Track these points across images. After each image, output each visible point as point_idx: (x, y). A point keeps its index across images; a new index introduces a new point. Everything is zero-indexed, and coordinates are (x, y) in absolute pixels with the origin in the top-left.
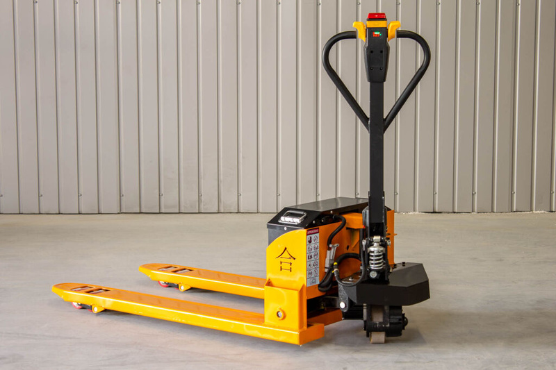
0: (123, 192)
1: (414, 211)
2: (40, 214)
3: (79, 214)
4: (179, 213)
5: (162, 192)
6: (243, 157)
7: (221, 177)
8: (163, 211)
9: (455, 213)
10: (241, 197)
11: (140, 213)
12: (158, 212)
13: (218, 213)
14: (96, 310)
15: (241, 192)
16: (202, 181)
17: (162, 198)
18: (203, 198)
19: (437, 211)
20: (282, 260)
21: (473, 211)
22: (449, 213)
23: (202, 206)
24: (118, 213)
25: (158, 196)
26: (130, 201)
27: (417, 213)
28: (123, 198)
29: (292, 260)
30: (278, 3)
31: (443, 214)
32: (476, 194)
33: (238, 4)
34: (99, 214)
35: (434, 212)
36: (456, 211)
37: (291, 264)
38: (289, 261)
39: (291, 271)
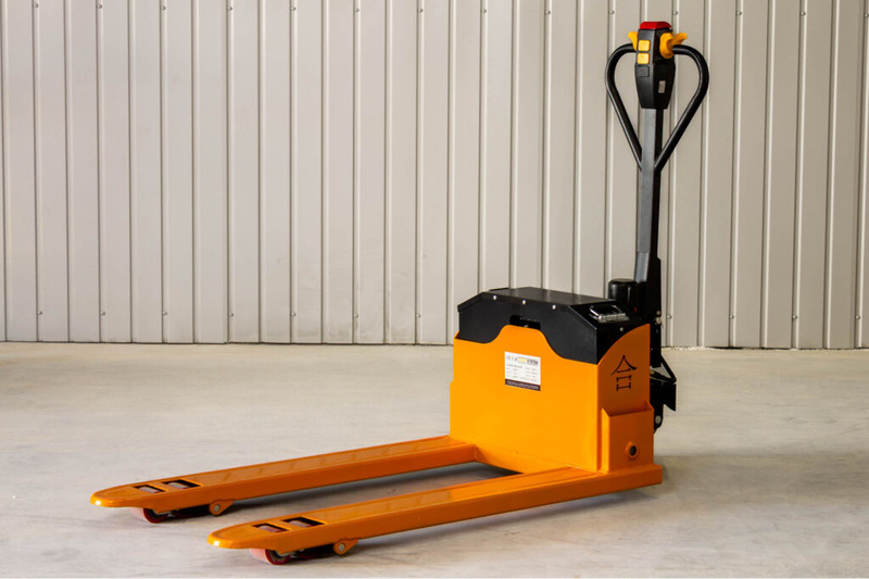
0: (234, 310)
1: (698, 345)
2: (100, 342)
3: (163, 343)
4: (322, 344)
5: (295, 309)
6: (425, 256)
7: (390, 288)
8: (296, 340)
9: (763, 348)
10: (421, 320)
11: (260, 343)
13: (384, 344)
15: (421, 311)
16: (358, 295)
17: (295, 319)
18: (359, 320)
19: (734, 345)
20: (620, 375)
21: (792, 347)
22: (753, 349)
23: (358, 334)
24: (225, 343)
25: (288, 317)
26: (244, 326)
27: (702, 348)
28: (233, 320)
29: (632, 372)
30: (482, 11)
31: (744, 351)
32: (798, 320)
33: (419, 11)
34: (194, 343)
35: (730, 348)
36: (766, 346)
37: (630, 377)
38: (628, 374)
39: (630, 387)
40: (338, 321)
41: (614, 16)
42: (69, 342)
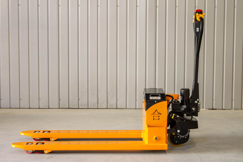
0: (61, 98)
1: (203, 108)
2: (20, 108)
3: (39, 108)
4: (88, 108)
5: (80, 98)
6: (119, 81)
7: (109, 91)
8: (80, 107)
9: (223, 109)
10: (118, 101)
11: (69, 108)
12: (78, 108)
13: (107, 108)
14: (46, 152)
15: (118, 98)
16: (99, 93)
17: (80, 101)
18: (99, 101)
19: (214, 108)
20: (154, 115)
21: (232, 109)
22: (220, 109)
23: (99, 105)
24: (58, 108)
25: (78, 100)
26: (64, 103)
27: (204, 109)
28: (61, 101)
29: (160, 115)
30: (137, 6)
31: (217, 110)
32: (234, 100)
33: (117, 6)
34: (49, 108)
35: (213, 109)
36: (224, 108)
37: (159, 116)
38: (158, 115)
39: (159, 119)
40: (93, 101)
41: (177, 7)
42: (10, 108)
